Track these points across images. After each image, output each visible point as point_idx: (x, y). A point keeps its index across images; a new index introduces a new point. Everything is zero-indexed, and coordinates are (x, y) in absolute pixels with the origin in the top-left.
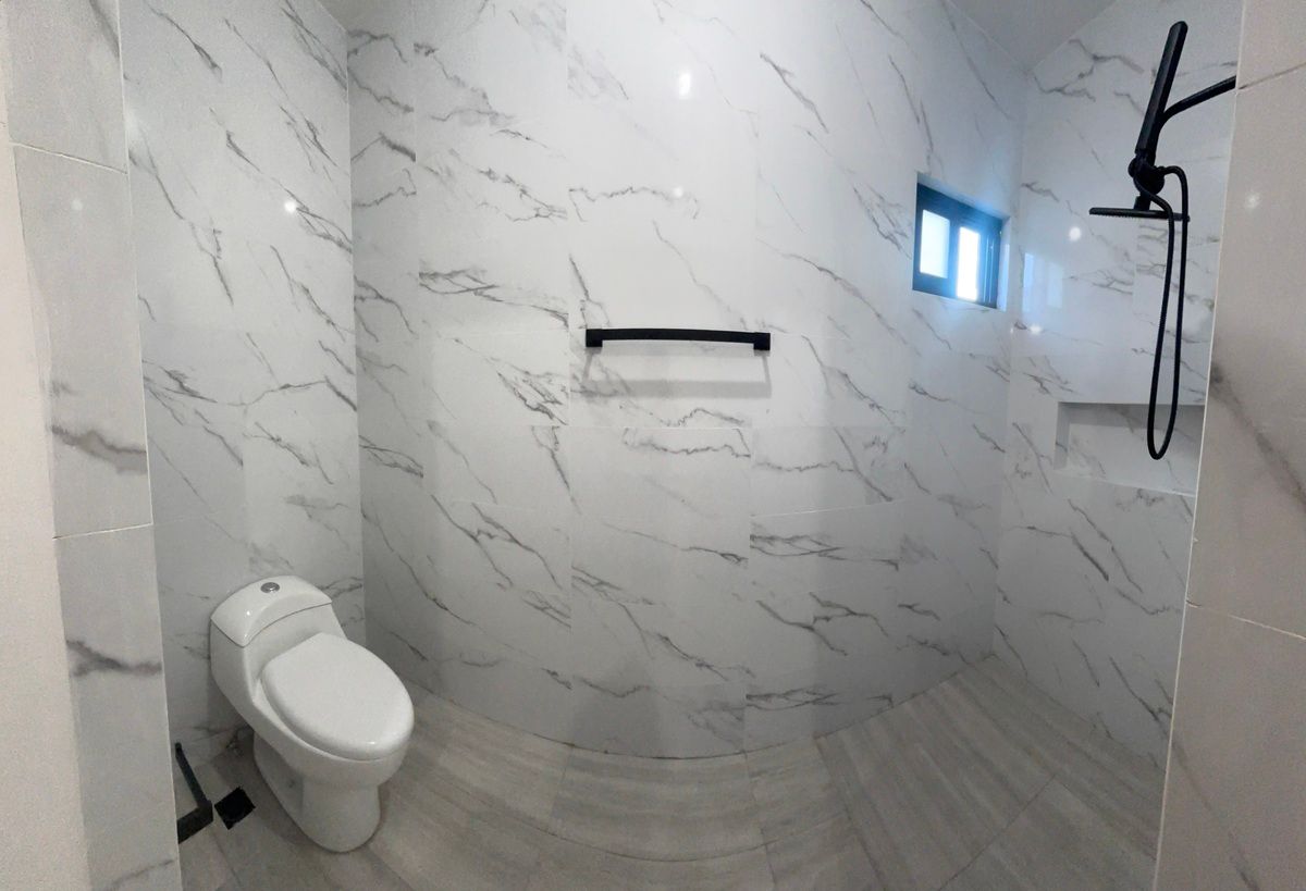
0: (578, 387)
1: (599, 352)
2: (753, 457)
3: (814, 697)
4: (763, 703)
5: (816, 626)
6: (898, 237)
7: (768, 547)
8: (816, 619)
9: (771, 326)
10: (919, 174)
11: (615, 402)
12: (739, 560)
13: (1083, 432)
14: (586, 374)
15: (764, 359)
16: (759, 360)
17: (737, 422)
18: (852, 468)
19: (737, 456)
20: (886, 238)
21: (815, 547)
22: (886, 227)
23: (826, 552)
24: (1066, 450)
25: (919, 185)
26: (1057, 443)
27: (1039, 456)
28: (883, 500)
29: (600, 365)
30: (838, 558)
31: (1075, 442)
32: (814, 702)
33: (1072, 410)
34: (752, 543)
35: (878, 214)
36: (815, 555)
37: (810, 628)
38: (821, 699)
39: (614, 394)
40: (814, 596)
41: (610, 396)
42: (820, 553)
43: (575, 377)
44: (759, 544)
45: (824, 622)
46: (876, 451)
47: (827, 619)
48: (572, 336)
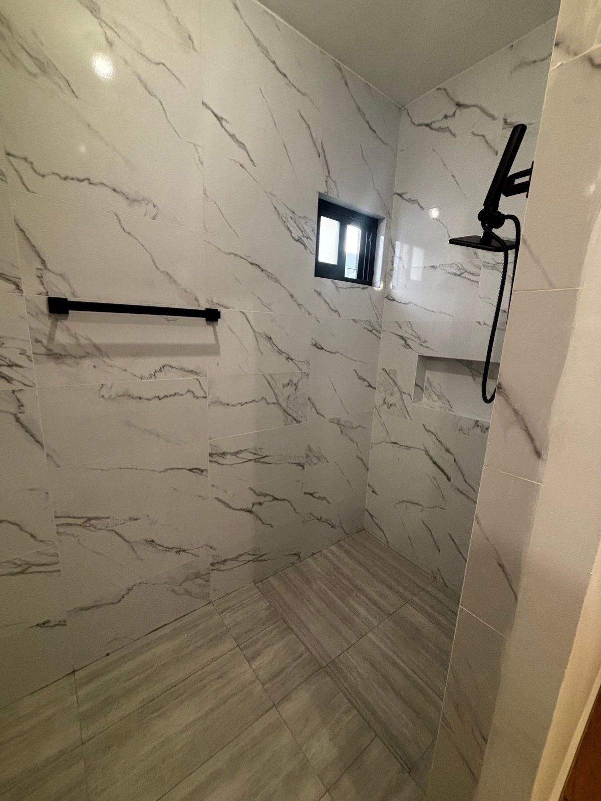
0: (42, 350)
1: (66, 319)
2: (209, 398)
3: (253, 557)
4: (222, 567)
5: (253, 510)
6: (304, 239)
7: (221, 460)
8: (253, 505)
9: (218, 304)
10: (320, 194)
11: (87, 363)
12: (202, 471)
13: (436, 377)
14: (51, 338)
15: (214, 327)
16: (210, 329)
17: (196, 373)
18: (275, 401)
19: (197, 398)
20: (297, 241)
21: (252, 457)
22: (297, 234)
23: (260, 459)
24: (422, 390)
25: (320, 200)
26: (416, 385)
27: (402, 393)
28: (294, 421)
29: (68, 330)
30: (267, 463)
31: (430, 384)
32: (253, 561)
33: (427, 361)
34: (211, 459)
35: (291, 224)
36: (252, 462)
37: (250, 512)
38: (258, 558)
39: (87, 355)
40: (252, 490)
41: (81, 357)
42: (255, 460)
43: (37, 341)
44: (216, 458)
45: (259, 506)
46: (290, 390)
47: (261, 504)
48: (27, 300)
